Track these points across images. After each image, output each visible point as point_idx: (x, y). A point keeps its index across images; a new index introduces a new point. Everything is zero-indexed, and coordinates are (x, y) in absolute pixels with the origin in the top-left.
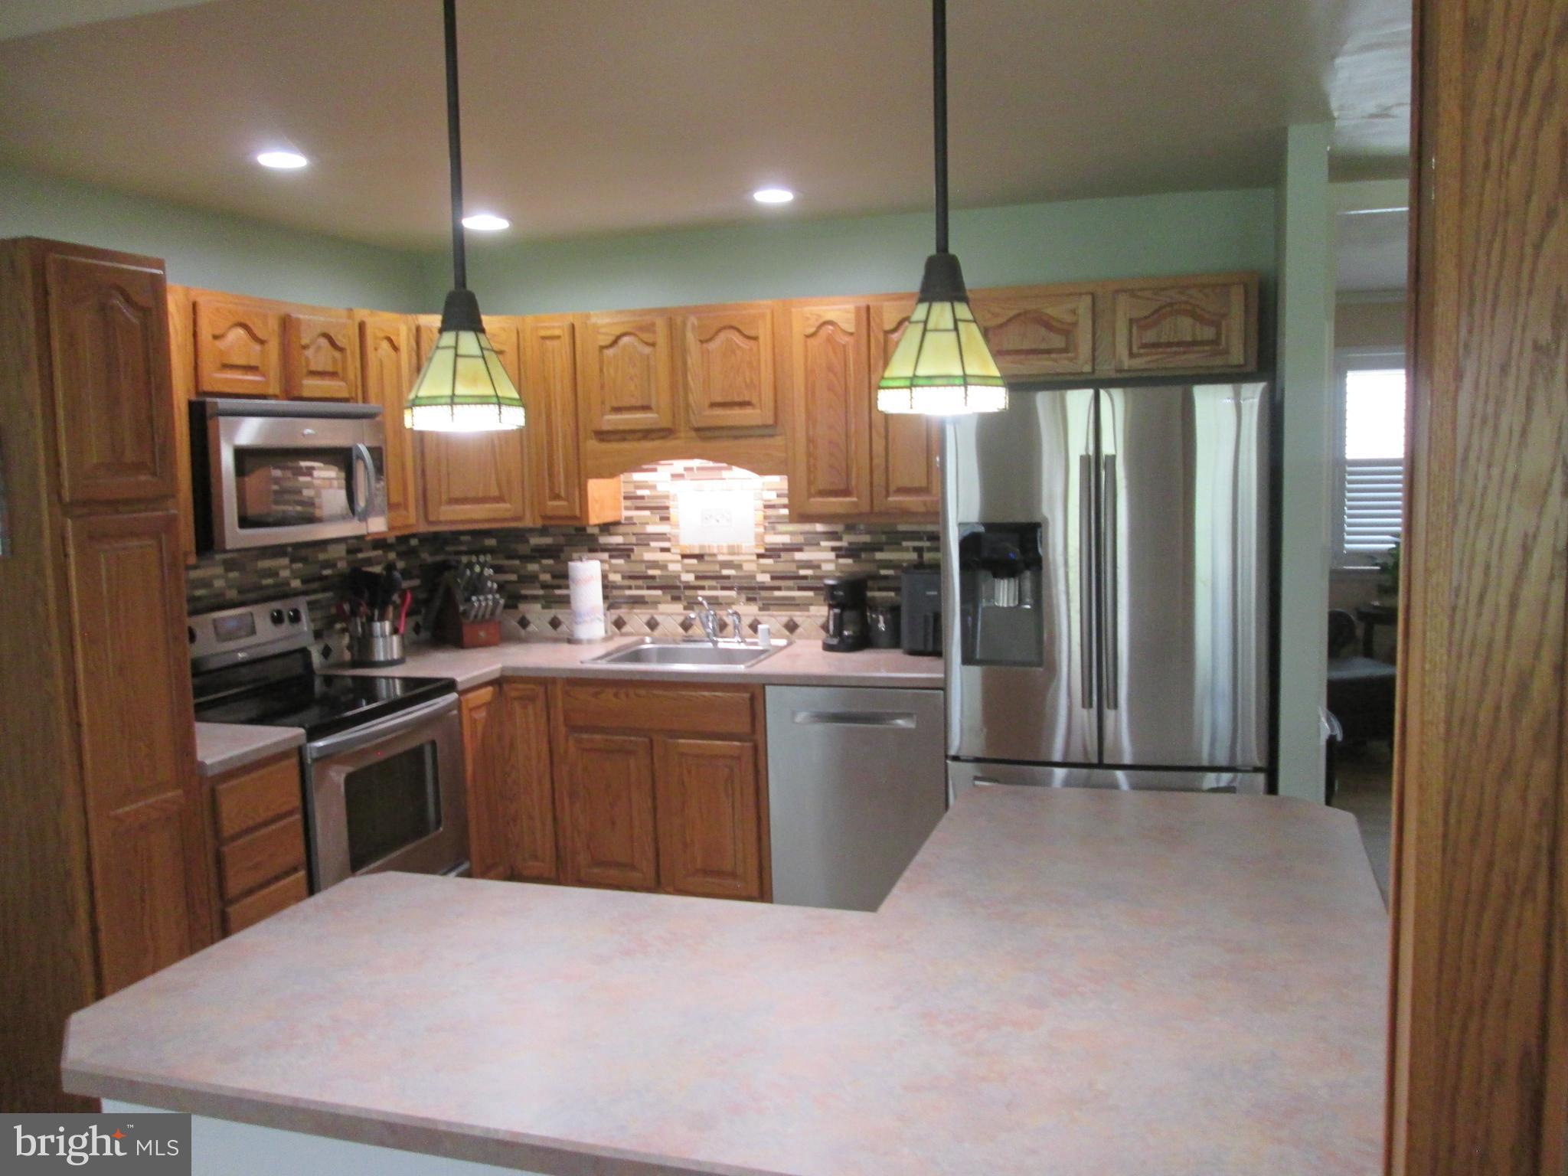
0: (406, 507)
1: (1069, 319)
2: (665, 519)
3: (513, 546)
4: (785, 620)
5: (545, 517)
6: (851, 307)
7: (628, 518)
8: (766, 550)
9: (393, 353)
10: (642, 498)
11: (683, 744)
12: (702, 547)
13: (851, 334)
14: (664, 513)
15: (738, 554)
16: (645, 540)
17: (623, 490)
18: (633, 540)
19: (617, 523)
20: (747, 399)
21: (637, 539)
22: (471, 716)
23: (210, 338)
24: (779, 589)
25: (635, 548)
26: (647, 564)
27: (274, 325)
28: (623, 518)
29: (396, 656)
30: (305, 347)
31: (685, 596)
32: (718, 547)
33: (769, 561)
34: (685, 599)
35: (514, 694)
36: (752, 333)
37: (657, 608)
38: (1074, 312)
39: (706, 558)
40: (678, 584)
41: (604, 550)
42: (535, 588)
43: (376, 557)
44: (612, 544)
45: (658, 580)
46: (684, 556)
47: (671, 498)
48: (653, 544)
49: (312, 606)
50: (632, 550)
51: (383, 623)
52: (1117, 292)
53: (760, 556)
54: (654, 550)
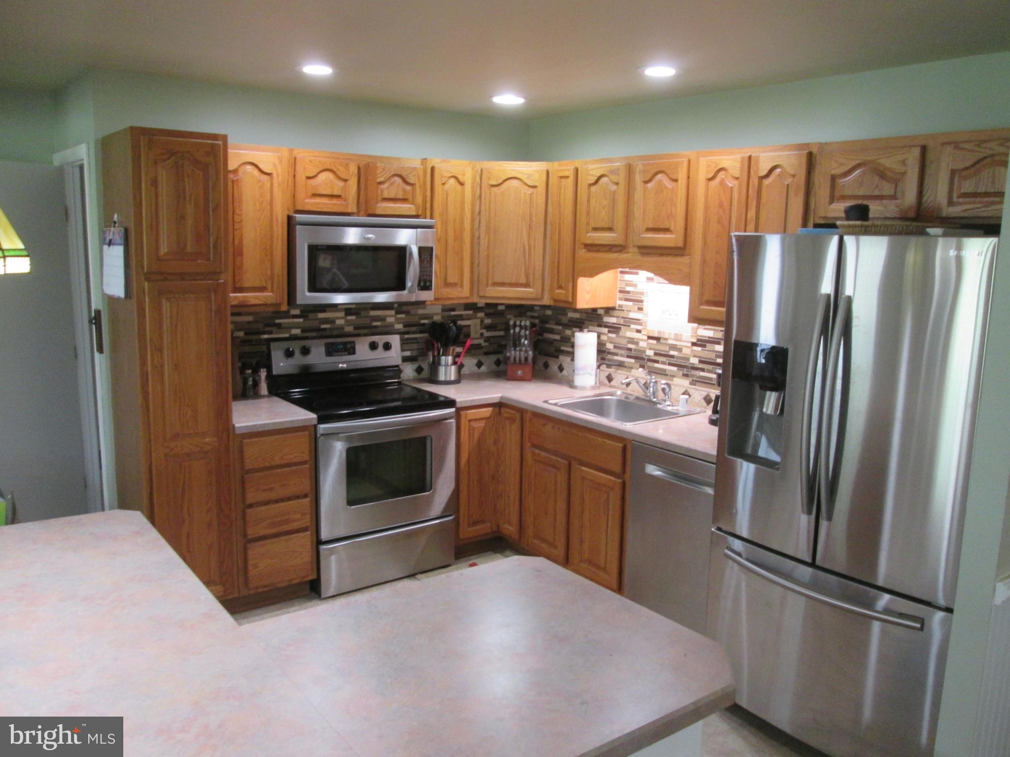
0: (462, 286)
1: (900, 168)
2: (640, 309)
3: (560, 317)
4: (705, 394)
5: (555, 301)
6: (738, 157)
7: (620, 306)
8: (698, 340)
9: (459, 187)
10: (628, 292)
11: (584, 471)
12: (659, 332)
13: (737, 178)
14: (639, 305)
15: (680, 341)
16: (628, 322)
17: (619, 286)
18: (622, 321)
19: (613, 309)
20: (667, 227)
21: (624, 322)
22: (470, 426)
23: (304, 178)
24: (703, 370)
25: (622, 327)
26: (629, 340)
27: (353, 169)
28: (617, 305)
29: (453, 378)
30: (380, 183)
31: (647, 366)
32: (669, 333)
33: (699, 349)
34: (647, 368)
35: (506, 415)
36: (674, 177)
37: (630, 372)
38: (904, 162)
39: (662, 341)
40: (644, 356)
41: (606, 326)
42: (568, 347)
43: (467, 315)
44: (609, 323)
45: (633, 352)
46: (650, 338)
47: (645, 294)
48: (632, 326)
49: (404, 342)
50: (620, 328)
51: (447, 357)
52: (943, 144)
53: (694, 344)
54: (632, 330)
